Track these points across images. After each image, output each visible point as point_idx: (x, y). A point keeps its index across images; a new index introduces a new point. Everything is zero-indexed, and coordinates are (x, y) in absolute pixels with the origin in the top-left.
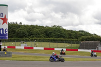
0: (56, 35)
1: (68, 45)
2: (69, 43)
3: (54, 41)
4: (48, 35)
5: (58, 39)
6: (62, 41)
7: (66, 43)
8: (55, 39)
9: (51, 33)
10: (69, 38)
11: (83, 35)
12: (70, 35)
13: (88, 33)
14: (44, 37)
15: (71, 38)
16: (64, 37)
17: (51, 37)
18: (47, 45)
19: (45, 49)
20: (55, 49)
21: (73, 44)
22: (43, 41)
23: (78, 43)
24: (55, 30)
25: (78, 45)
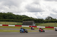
0: (9, 18)
1: (16, 23)
2: (17, 22)
3: (8, 21)
4: (5, 18)
5: (10, 20)
6: (13, 21)
7: (15, 22)
8: (9, 20)
9: (6, 16)
10: (17, 19)
11: (24, 18)
12: (17, 18)
13: (28, 17)
14: (3, 19)
15: (18, 19)
16: (14, 19)
17: (7, 19)
18: (4, 23)
19: (3, 25)
20: (9, 25)
21: (19, 23)
22: (2, 21)
23: (22, 22)
24: (8, 15)
25: (22, 23)
